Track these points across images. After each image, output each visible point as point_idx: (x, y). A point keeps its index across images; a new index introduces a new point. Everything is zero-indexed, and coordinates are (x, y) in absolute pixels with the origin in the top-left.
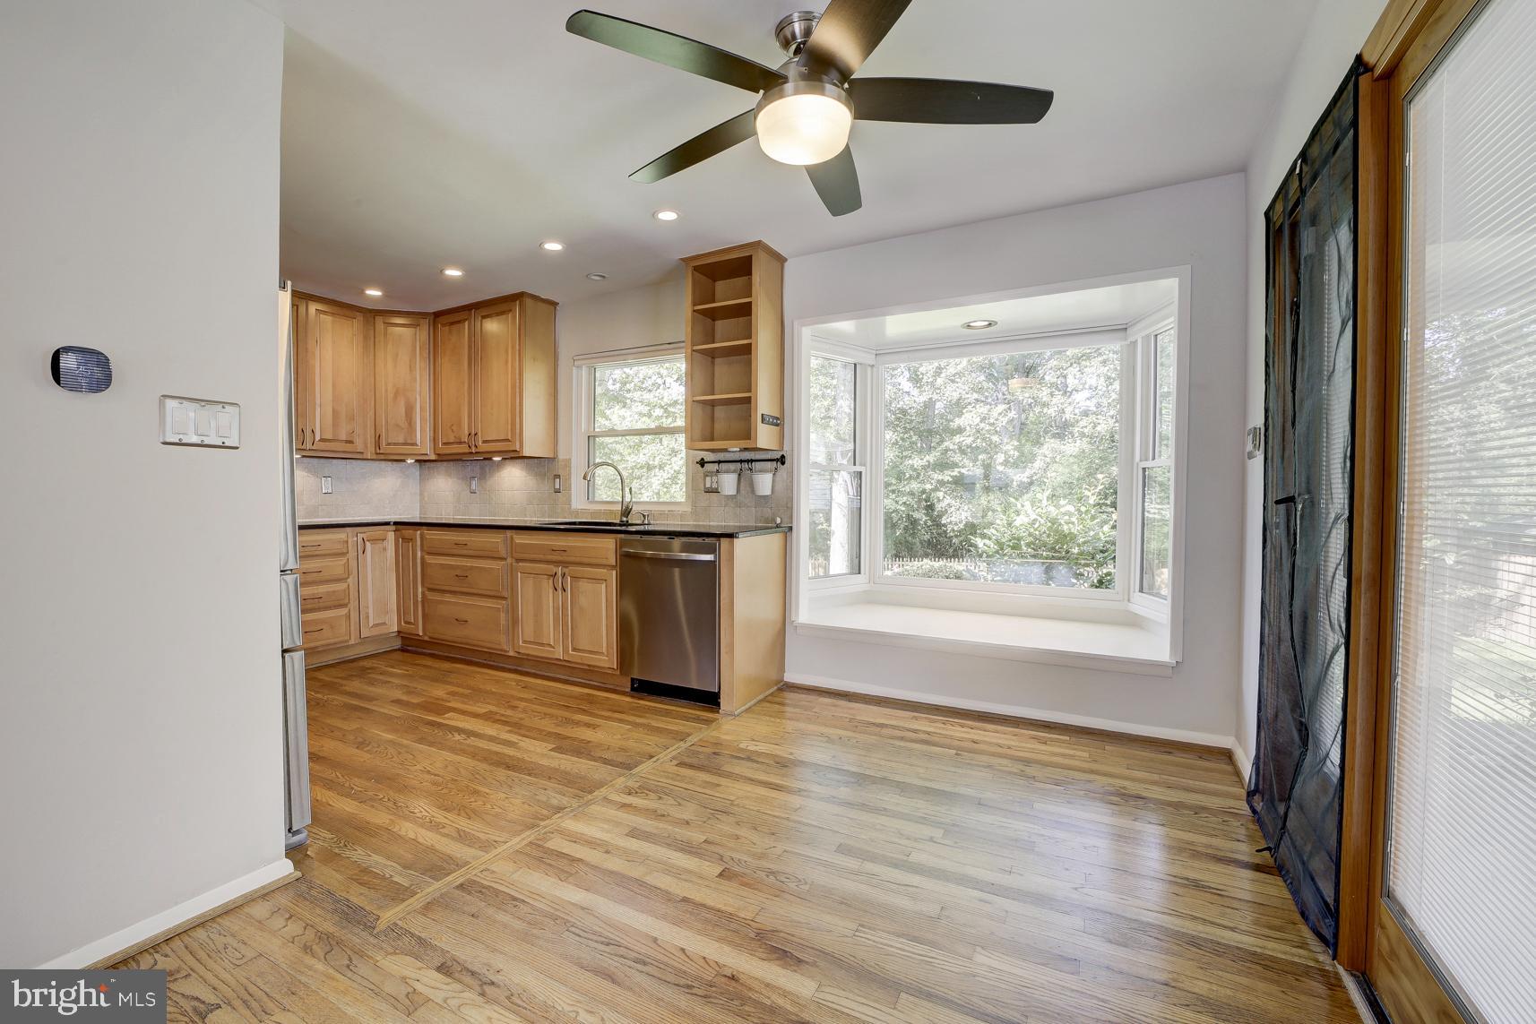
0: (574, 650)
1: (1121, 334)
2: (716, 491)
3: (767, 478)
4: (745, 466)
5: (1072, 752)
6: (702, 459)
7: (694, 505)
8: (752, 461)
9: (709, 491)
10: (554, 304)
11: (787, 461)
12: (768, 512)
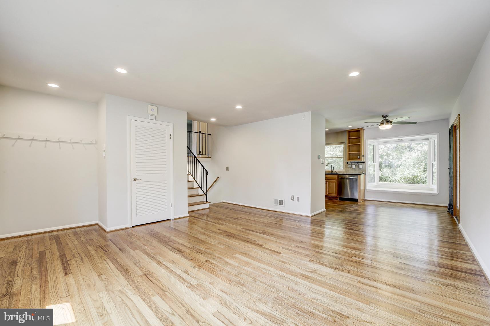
0: (328, 193)
1: (428, 140)
2: (352, 167)
3: (361, 165)
6: (348, 162)
7: (346, 170)
8: (358, 163)
9: (349, 168)
11: (366, 163)
12: (361, 171)
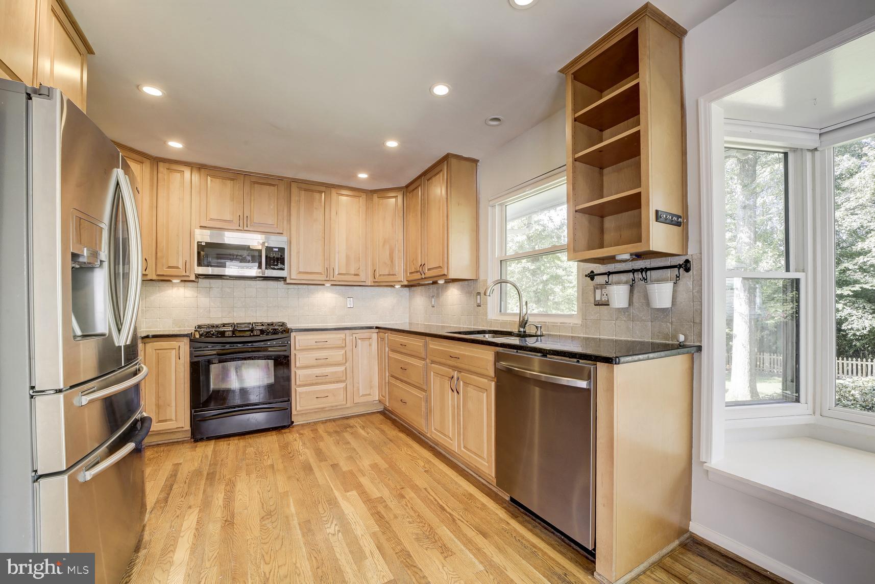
0: (465, 448)
2: (606, 304)
3: (668, 287)
4: (638, 276)
6: (592, 272)
7: (584, 318)
8: (647, 270)
9: (598, 304)
10: (475, 161)
11: (694, 266)
12: (668, 328)
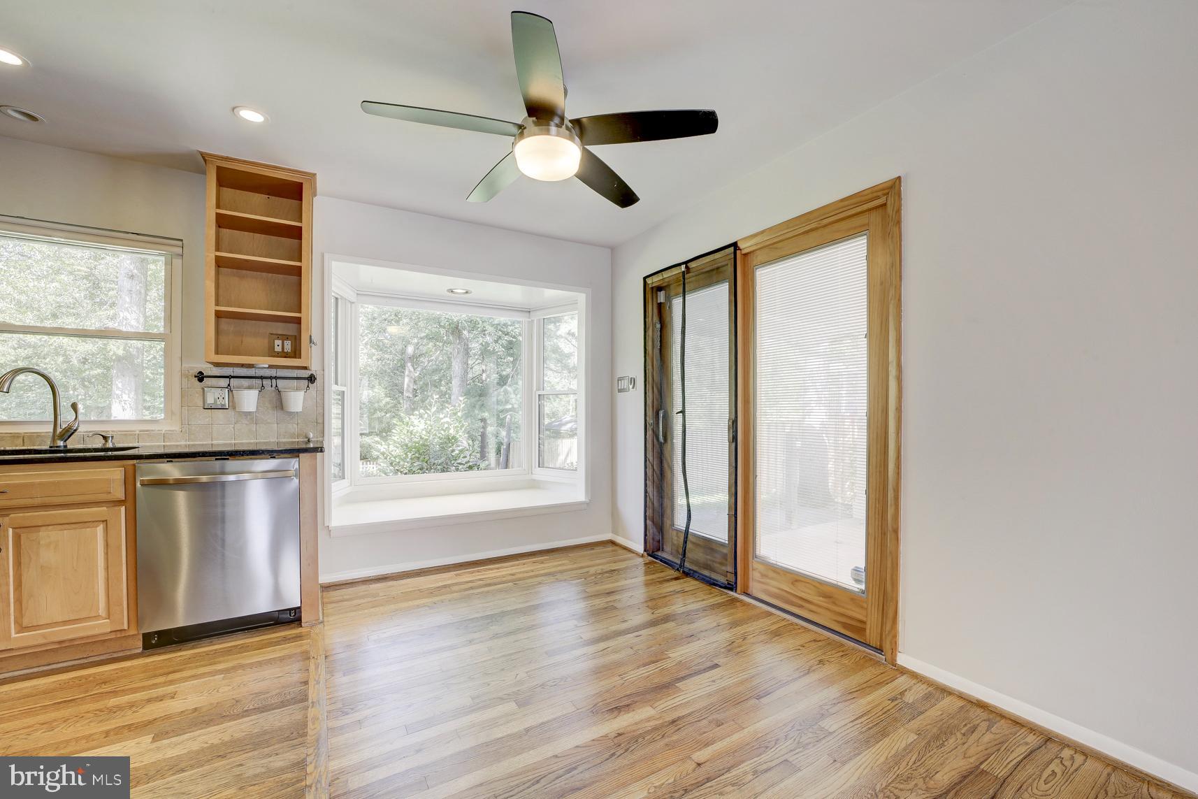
1: (527, 314)
2: (223, 408)
3: (300, 396)
4: (267, 382)
5: (560, 562)
6: (201, 373)
7: (187, 423)
8: (276, 378)
9: (211, 407)
11: (318, 380)
